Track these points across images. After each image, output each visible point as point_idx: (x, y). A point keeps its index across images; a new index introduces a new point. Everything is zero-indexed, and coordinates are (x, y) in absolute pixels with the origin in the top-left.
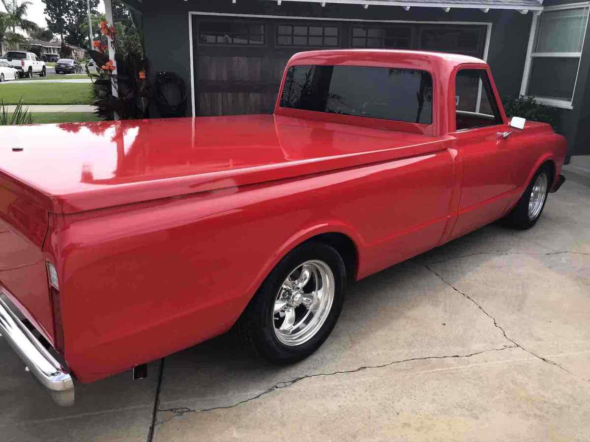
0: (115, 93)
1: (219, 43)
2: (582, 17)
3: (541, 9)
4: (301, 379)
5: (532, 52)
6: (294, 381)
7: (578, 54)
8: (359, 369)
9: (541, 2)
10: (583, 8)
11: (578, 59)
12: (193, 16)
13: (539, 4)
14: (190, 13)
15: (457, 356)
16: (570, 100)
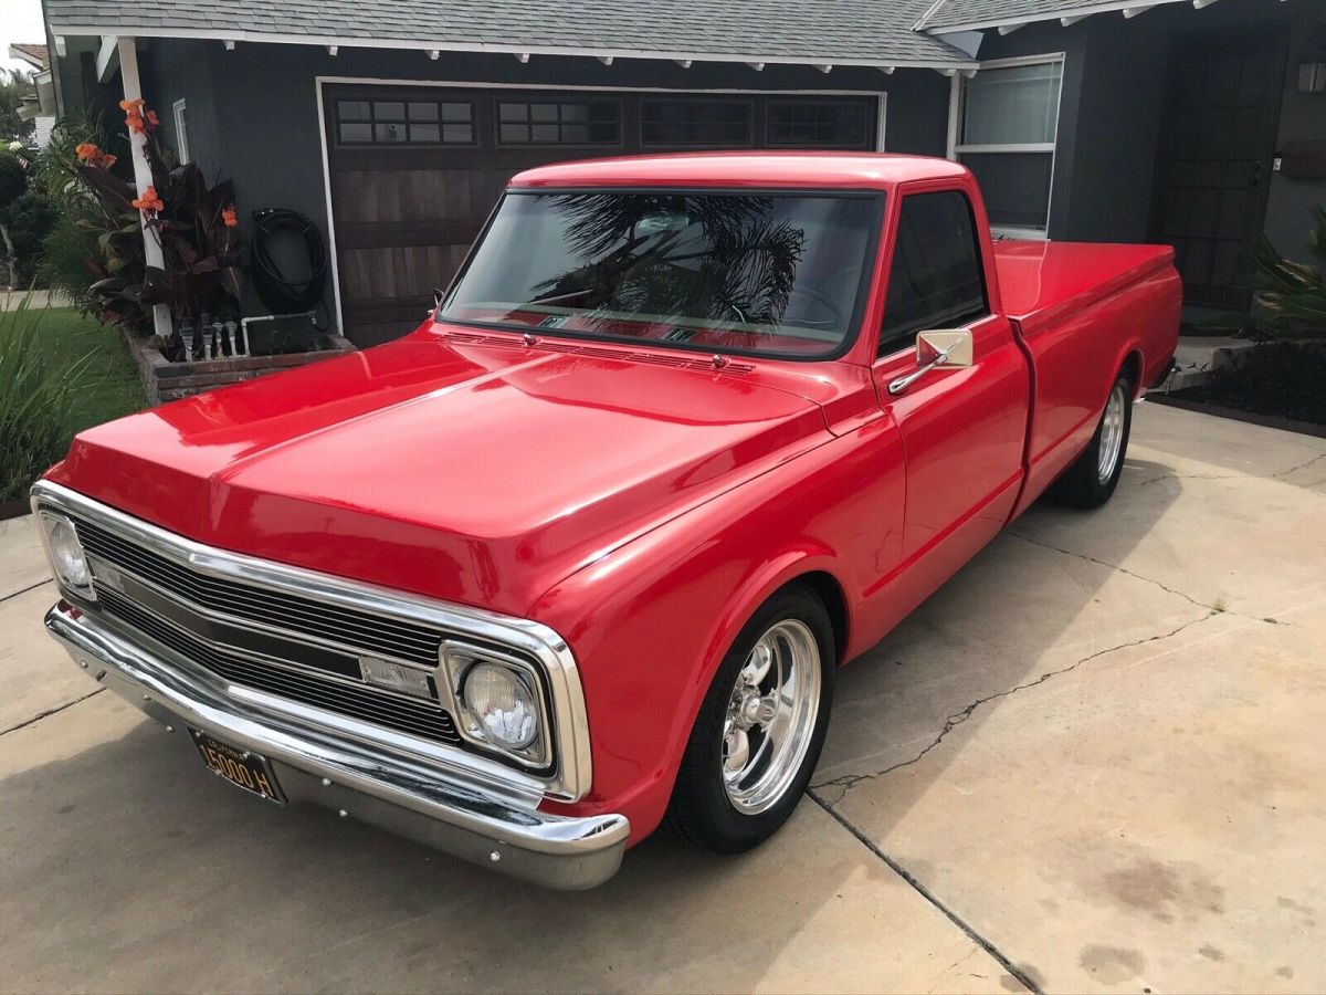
0: (154, 256)
1: (380, 144)
2: (1048, 80)
3: (977, 66)
4: (974, 707)
5: (957, 144)
6: (968, 712)
7: (1050, 147)
8: (1042, 679)
9: (974, 54)
10: (1050, 64)
11: (1049, 154)
12: (324, 85)
13: (970, 57)
14: (319, 80)
15: (1156, 638)
16: (1043, 229)
